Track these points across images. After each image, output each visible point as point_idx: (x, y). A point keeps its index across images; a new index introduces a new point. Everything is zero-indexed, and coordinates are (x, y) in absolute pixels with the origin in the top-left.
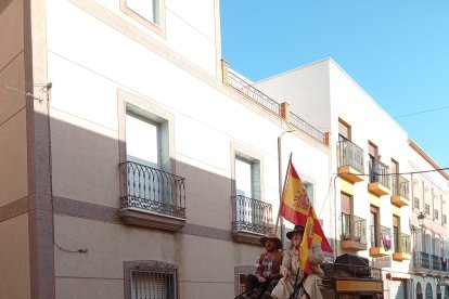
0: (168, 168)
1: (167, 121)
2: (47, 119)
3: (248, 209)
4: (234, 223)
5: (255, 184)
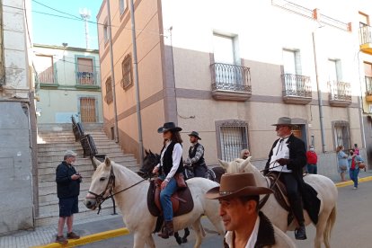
0: (239, 63)
1: (237, 35)
2: (171, 48)
3: (294, 82)
4: (284, 92)
5: (298, 65)
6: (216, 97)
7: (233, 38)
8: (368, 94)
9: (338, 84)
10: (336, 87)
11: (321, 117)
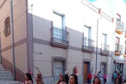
0: (64, 30)
1: (65, 15)
2: (32, 15)
3: (87, 42)
4: (83, 46)
5: (90, 34)
6: (53, 44)
7: (63, 16)
8: (116, 51)
9: (105, 45)
10: (104, 47)
11: (96, 59)
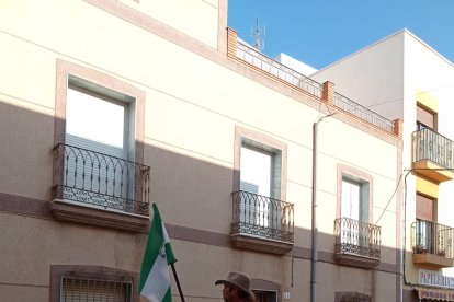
4: (235, 225)
5: (276, 179)
7: (128, 104)
8: (418, 250)
11: (312, 283)
